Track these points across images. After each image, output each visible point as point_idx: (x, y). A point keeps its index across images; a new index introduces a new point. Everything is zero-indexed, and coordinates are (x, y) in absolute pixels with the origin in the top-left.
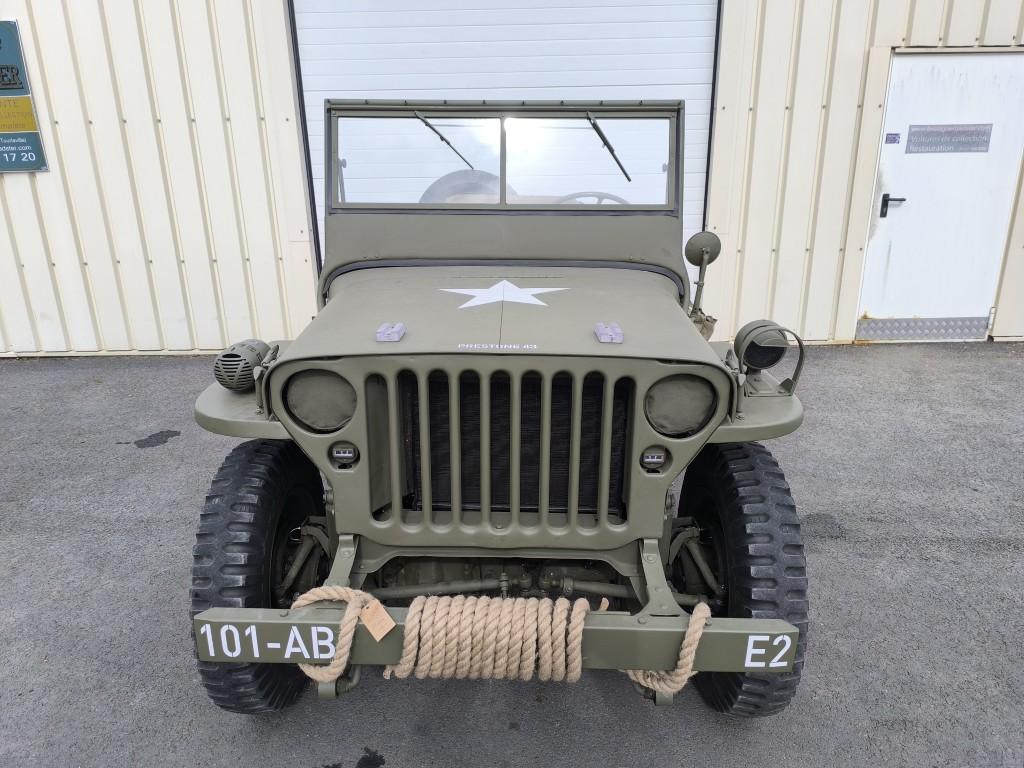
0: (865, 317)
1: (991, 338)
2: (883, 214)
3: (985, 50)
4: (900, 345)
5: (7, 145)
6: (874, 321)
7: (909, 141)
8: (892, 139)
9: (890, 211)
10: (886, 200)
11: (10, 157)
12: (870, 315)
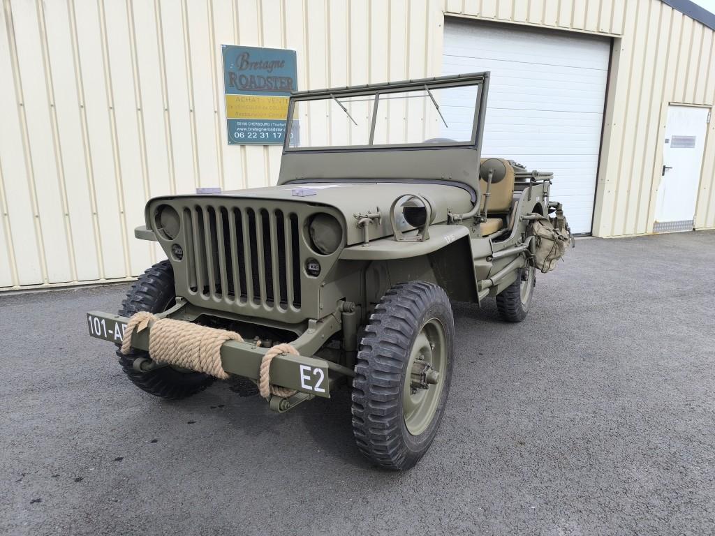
0: (656, 222)
1: (694, 229)
2: (663, 175)
3: (695, 106)
4: (671, 234)
5: (276, 127)
6: (659, 223)
7: (672, 143)
8: (667, 141)
9: (665, 172)
10: (664, 168)
11: (277, 135)
12: (658, 221)
